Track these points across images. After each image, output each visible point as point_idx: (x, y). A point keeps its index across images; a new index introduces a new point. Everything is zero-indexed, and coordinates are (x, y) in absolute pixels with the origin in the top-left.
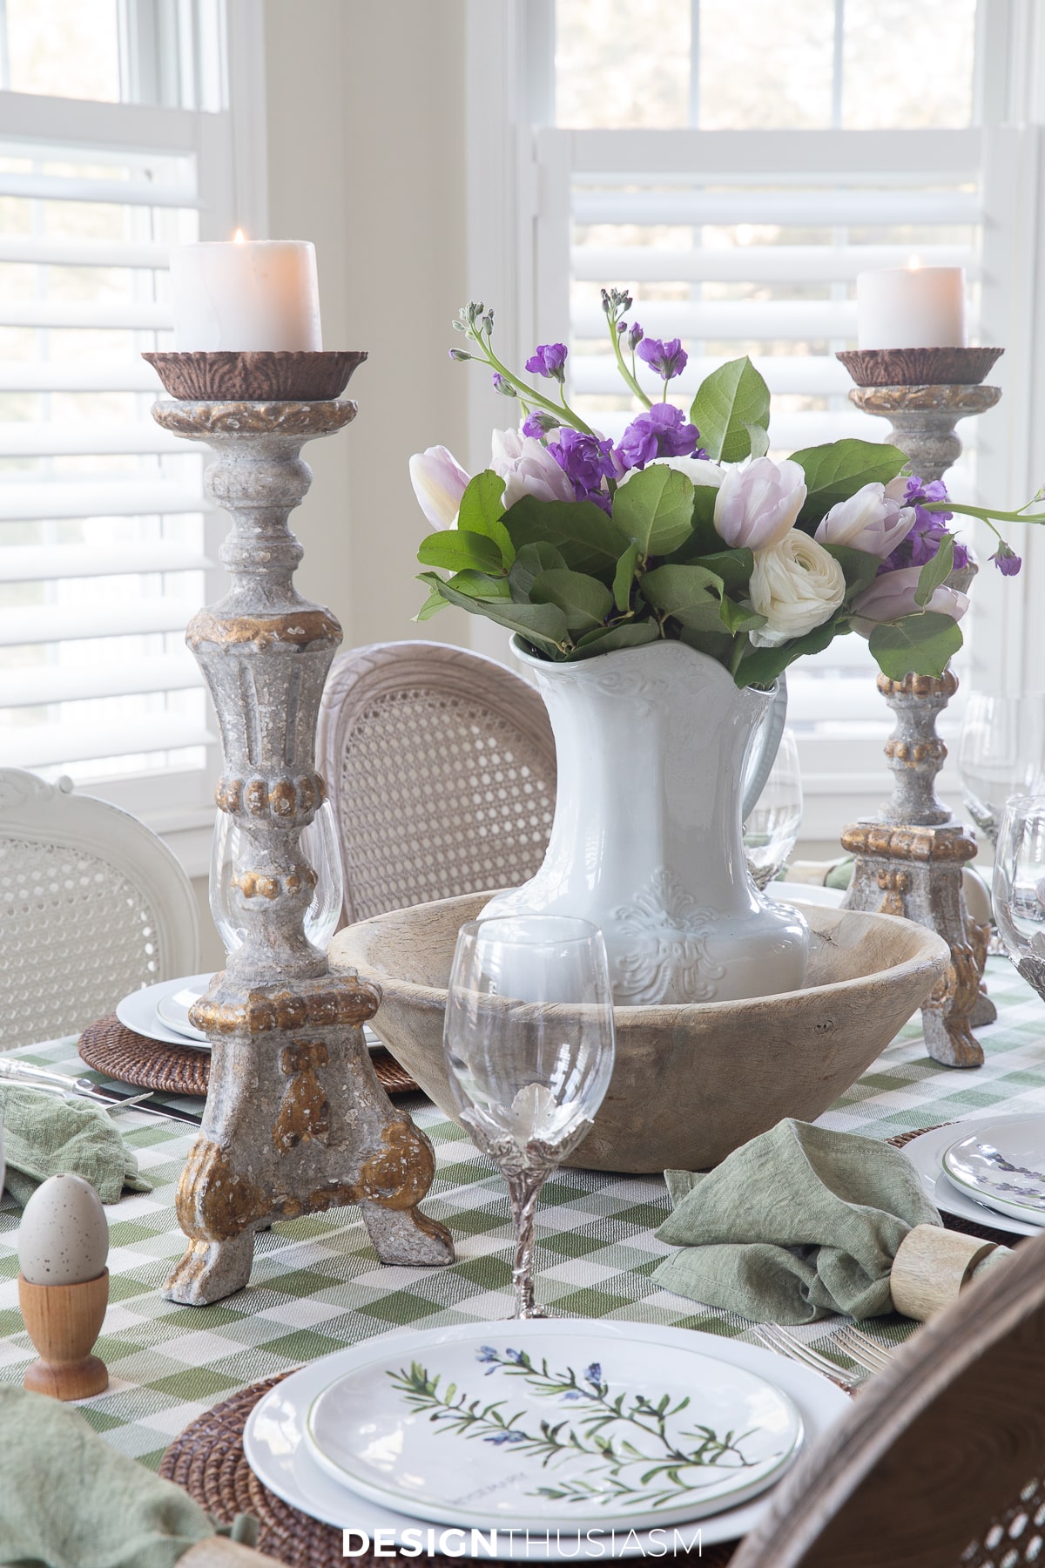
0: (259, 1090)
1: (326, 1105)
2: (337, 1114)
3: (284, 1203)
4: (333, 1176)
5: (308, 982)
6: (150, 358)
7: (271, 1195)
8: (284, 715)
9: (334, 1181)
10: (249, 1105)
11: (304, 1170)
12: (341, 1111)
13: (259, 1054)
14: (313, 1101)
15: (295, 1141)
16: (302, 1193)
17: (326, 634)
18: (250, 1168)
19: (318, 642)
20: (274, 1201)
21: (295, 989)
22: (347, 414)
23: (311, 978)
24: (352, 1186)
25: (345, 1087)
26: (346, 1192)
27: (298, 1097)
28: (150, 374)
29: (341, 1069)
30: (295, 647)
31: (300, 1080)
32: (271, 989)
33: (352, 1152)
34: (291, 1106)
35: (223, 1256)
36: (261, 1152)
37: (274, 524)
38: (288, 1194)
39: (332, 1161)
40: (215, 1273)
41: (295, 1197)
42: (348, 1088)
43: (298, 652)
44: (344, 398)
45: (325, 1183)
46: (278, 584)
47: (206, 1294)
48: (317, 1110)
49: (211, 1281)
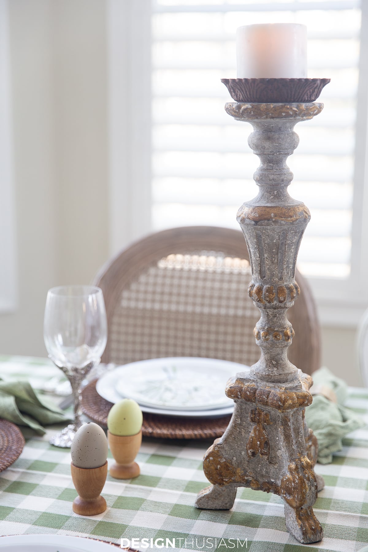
0: (240, 425)
1: (267, 443)
2: (273, 449)
3: (251, 481)
4: (273, 478)
5: (265, 383)
6: (226, 81)
7: (245, 475)
8: (258, 254)
9: (273, 480)
10: (234, 430)
11: (261, 470)
12: (276, 449)
13: (241, 409)
14: (261, 439)
15: (254, 454)
16: (261, 480)
17: (272, 218)
18: (235, 458)
19: (266, 221)
20: (246, 478)
21: (258, 384)
23: (267, 381)
24: (279, 486)
25: (277, 439)
26: (275, 488)
27: (255, 434)
28: (225, 90)
29: (276, 429)
30: (253, 223)
31: (257, 427)
32: (247, 380)
33: (280, 471)
34: (252, 437)
35: (214, 491)
36: (241, 453)
37: (268, 163)
38: (253, 478)
39: (272, 471)
40: (207, 497)
41: (256, 480)
42: (278, 439)
43: (254, 225)
45: (269, 480)
46: (267, 192)
47: (198, 504)
48: (263, 443)
49: (203, 499)
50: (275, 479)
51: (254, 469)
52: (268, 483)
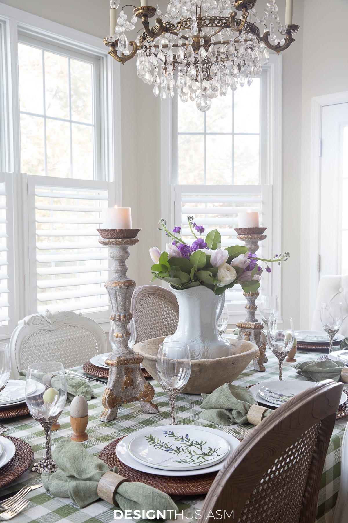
0: (119, 377)
1: (132, 380)
6: (98, 230)
7: (121, 399)
8: (124, 301)
10: (117, 381)
11: (128, 394)
12: (135, 382)
13: (119, 370)
14: (130, 380)
15: (126, 388)
16: (128, 399)
17: (133, 285)
18: (117, 393)
19: (131, 286)
21: (126, 357)
22: (137, 241)
23: (129, 354)
24: (138, 397)
25: (136, 377)
26: (136, 398)
27: (127, 379)
28: (98, 233)
29: (136, 373)
30: (126, 287)
31: (127, 375)
32: (121, 357)
33: (138, 390)
34: (125, 381)
35: (111, 412)
36: (119, 390)
37: (122, 263)
39: (134, 392)
40: (110, 415)
41: (126, 399)
44: (136, 238)
46: (123, 275)
47: (108, 420)
48: (131, 382)
49: (109, 417)
50: (135, 395)
51: (125, 395)
52: (132, 398)
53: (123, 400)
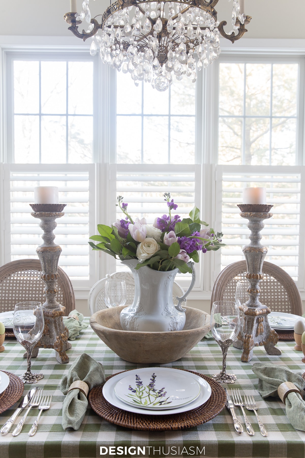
2: (51, 332)
5: (48, 309)
6: (31, 205)
7: (42, 343)
11: (47, 341)
15: (44, 335)
16: (47, 344)
17: (48, 251)
21: (45, 310)
24: (53, 345)
25: (52, 328)
29: (52, 325)
33: (54, 340)
37: (46, 232)
39: (51, 340)
46: (46, 242)
47: (24, 356)
50: (52, 343)
51: (45, 341)
52: (50, 345)
53: (43, 345)
